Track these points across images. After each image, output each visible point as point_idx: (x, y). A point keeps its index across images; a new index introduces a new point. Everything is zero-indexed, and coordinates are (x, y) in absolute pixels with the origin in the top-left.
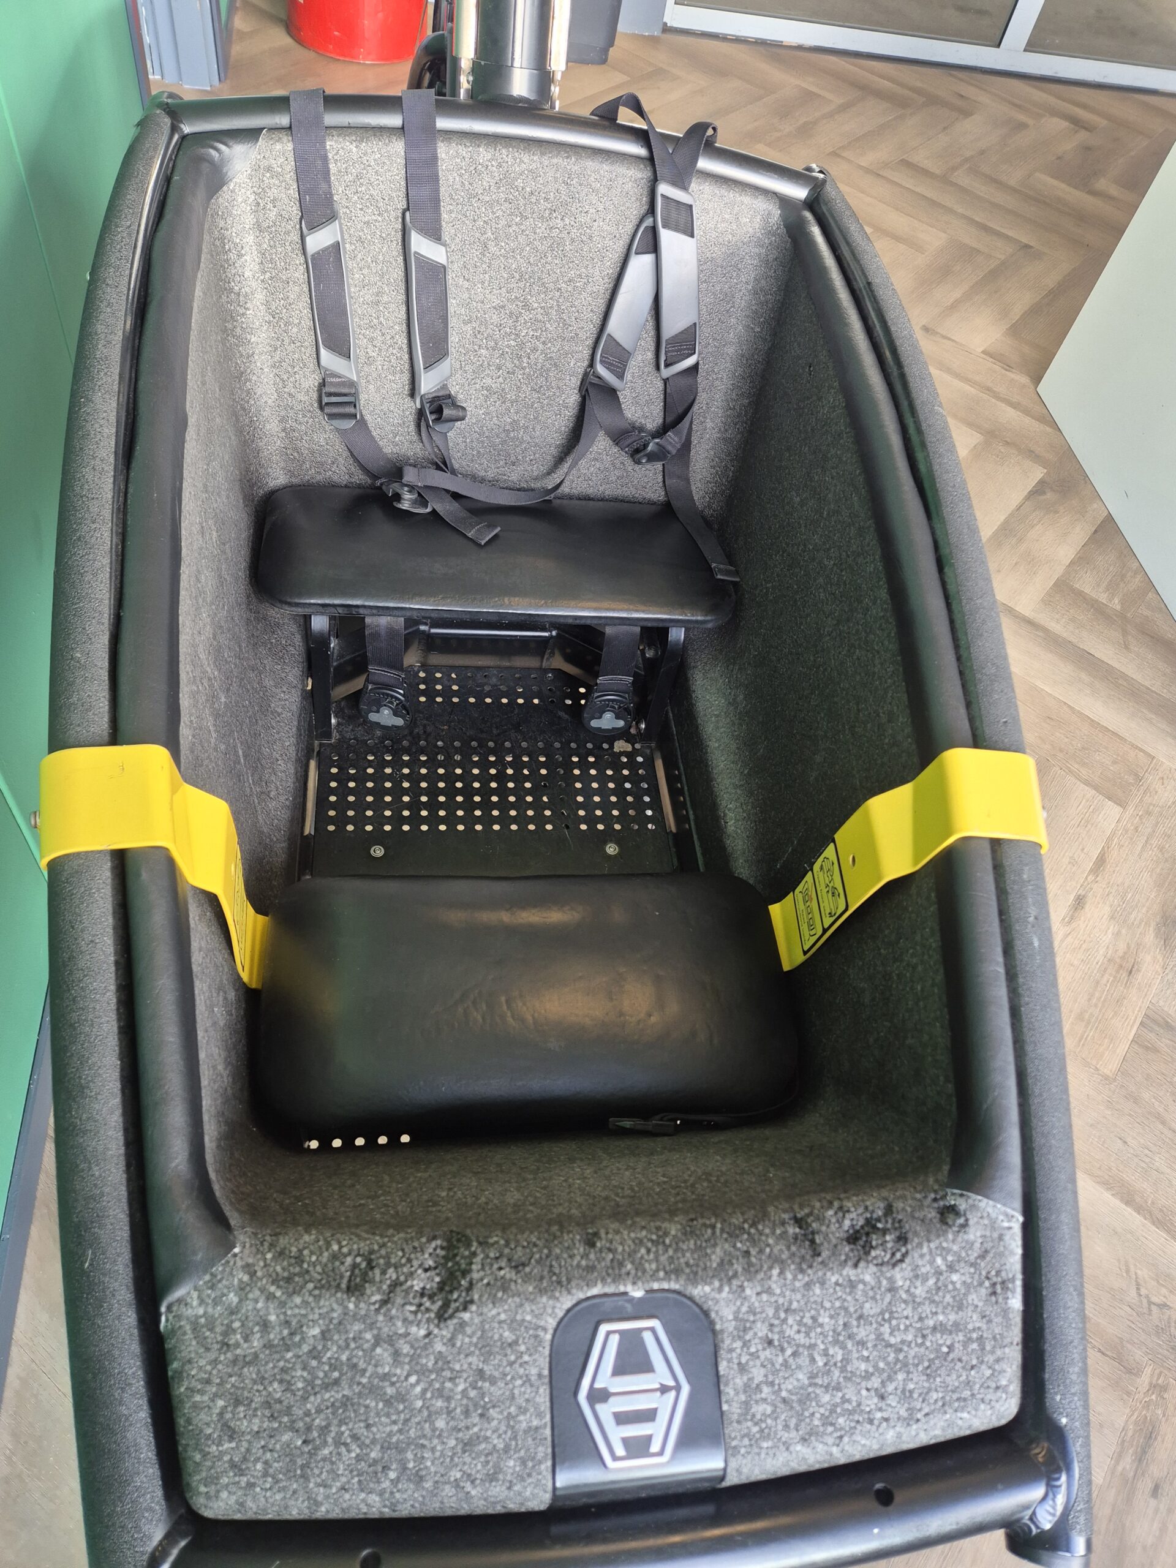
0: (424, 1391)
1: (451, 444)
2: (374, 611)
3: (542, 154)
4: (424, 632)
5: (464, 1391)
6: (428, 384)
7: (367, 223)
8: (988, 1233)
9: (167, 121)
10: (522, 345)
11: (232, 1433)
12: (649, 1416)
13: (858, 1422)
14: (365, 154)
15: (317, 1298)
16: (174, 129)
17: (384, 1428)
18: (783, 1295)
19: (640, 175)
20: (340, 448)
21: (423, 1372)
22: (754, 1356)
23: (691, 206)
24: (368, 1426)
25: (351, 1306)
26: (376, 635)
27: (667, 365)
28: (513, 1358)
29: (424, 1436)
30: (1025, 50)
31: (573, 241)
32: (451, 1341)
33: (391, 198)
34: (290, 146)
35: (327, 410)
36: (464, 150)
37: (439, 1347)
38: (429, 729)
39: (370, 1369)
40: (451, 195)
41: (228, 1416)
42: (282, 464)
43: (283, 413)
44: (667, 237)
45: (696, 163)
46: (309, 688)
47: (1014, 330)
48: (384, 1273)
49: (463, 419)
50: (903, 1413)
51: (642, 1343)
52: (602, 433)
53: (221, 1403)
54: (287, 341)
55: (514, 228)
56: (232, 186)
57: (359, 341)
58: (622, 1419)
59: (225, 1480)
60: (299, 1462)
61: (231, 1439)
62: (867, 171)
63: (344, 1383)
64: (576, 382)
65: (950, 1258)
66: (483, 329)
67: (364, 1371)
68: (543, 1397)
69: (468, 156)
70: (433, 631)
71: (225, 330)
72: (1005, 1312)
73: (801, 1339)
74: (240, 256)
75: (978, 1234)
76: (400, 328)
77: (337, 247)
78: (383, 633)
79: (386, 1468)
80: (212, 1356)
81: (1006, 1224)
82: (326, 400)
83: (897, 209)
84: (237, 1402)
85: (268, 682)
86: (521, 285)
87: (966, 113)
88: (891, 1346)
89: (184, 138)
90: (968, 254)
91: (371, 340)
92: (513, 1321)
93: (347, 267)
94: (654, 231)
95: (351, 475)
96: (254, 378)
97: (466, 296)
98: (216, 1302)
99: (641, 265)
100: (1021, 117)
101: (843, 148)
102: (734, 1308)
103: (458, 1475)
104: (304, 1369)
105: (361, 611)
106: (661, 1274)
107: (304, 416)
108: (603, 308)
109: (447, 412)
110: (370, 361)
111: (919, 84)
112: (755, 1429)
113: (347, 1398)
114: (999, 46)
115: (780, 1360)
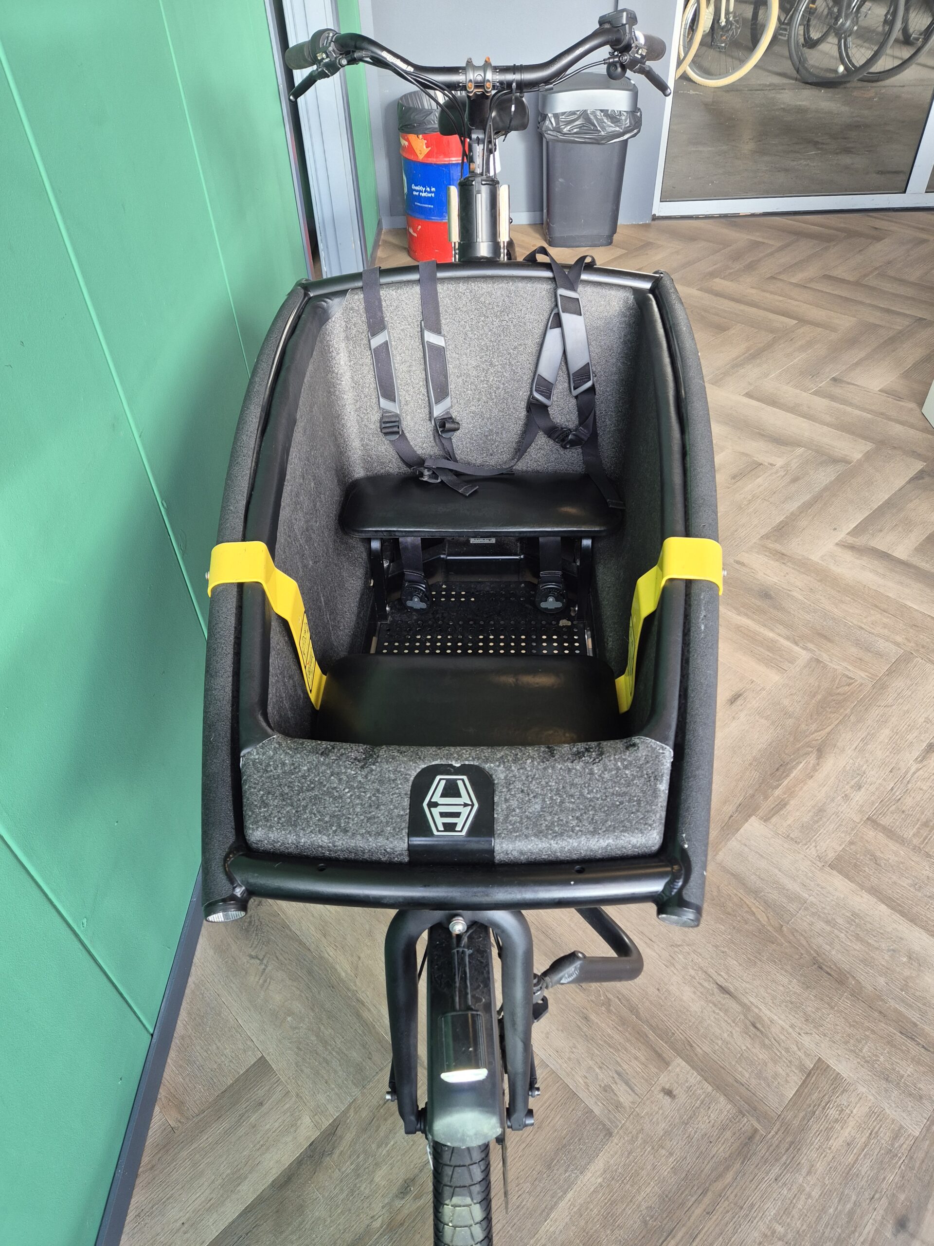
0: (351, 795)
1: (454, 446)
2: (404, 534)
3: (494, 283)
4: (443, 558)
5: (370, 798)
6: (438, 411)
7: (402, 330)
8: (650, 754)
9: (302, 291)
10: (491, 387)
11: (266, 805)
12: (457, 815)
13: (566, 830)
14: (400, 295)
15: (307, 756)
16: (306, 295)
17: (333, 808)
18: (531, 770)
19: (549, 287)
20: (394, 453)
21: (351, 788)
22: (514, 796)
23: (578, 299)
24: (325, 808)
25: (322, 759)
26: (406, 548)
27: (575, 389)
28: (394, 786)
29: (350, 814)
30: (926, 192)
31: (514, 326)
32: (366, 777)
33: (414, 316)
34: (362, 296)
35: (384, 431)
36: (452, 286)
37: (359, 778)
38: (445, 615)
39: (328, 785)
40: (446, 311)
41: (265, 798)
42: (362, 465)
43: (362, 436)
44: (566, 317)
45: (580, 276)
46: (372, 585)
47: (906, 375)
48: (339, 750)
49: (458, 429)
50: (591, 829)
51: (457, 786)
52: (541, 433)
53: (262, 793)
54: (363, 396)
55: (481, 323)
56: (333, 319)
57: (401, 392)
58: (442, 815)
59: (260, 823)
60: (293, 819)
61: (265, 807)
62: (797, 285)
63: (316, 790)
64: (523, 405)
65: (625, 763)
66: (468, 379)
67: (325, 785)
68: (406, 802)
69: (454, 289)
70: (449, 558)
71: (330, 392)
72: (655, 791)
73: (539, 791)
74: (338, 354)
75: (644, 754)
76: (422, 383)
77: (386, 343)
78: (410, 547)
79: (332, 825)
80: (260, 774)
81: (661, 751)
82: (384, 425)
83: (817, 306)
84: (269, 793)
85: (345, 574)
86: (488, 353)
87: (878, 239)
88: (588, 799)
89: (310, 298)
90: (873, 328)
91: (407, 391)
92: (396, 770)
93: (393, 354)
94: (558, 315)
95: (400, 468)
96: (346, 418)
97: (458, 362)
98: (264, 754)
99: (554, 335)
100: (924, 236)
101: (780, 273)
102: (504, 774)
103: (364, 831)
104: (299, 782)
105: (397, 534)
106: (471, 758)
107: (373, 436)
108: (535, 361)
109: (448, 426)
110: (407, 403)
111: (842, 225)
112: (510, 827)
113: (317, 795)
114: (905, 192)
115: (527, 799)
